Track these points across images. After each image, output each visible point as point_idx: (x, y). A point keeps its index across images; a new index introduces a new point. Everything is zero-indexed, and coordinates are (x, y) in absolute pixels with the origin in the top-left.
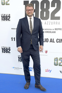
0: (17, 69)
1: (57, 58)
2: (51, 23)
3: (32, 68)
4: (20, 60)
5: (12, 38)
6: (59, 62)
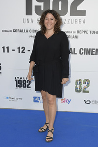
0: (13, 100)
1: (80, 80)
2: (70, 20)
3: (39, 98)
4: (18, 85)
5: (4, 48)
6: (83, 86)
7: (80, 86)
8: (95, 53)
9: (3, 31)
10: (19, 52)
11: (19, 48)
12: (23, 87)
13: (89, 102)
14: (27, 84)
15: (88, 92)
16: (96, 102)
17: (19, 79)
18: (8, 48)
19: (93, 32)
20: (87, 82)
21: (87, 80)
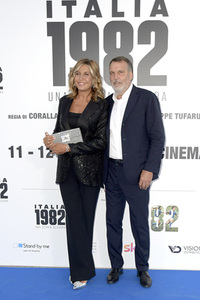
0: (32, 249)
1: (160, 207)
4: (41, 219)
5: (11, 148)
7: (161, 220)
8: (186, 155)
9: (9, 117)
10: (42, 156)
11: (41, 149)
12: (51, 223)
13: (178, 250)
14: (58, 217)
15: (176, 230)
16: (191, 249)
17: (43, 208)
18: (20, 149)
19: (182, 116)
20: (174, 211)
21: (173, 207)
